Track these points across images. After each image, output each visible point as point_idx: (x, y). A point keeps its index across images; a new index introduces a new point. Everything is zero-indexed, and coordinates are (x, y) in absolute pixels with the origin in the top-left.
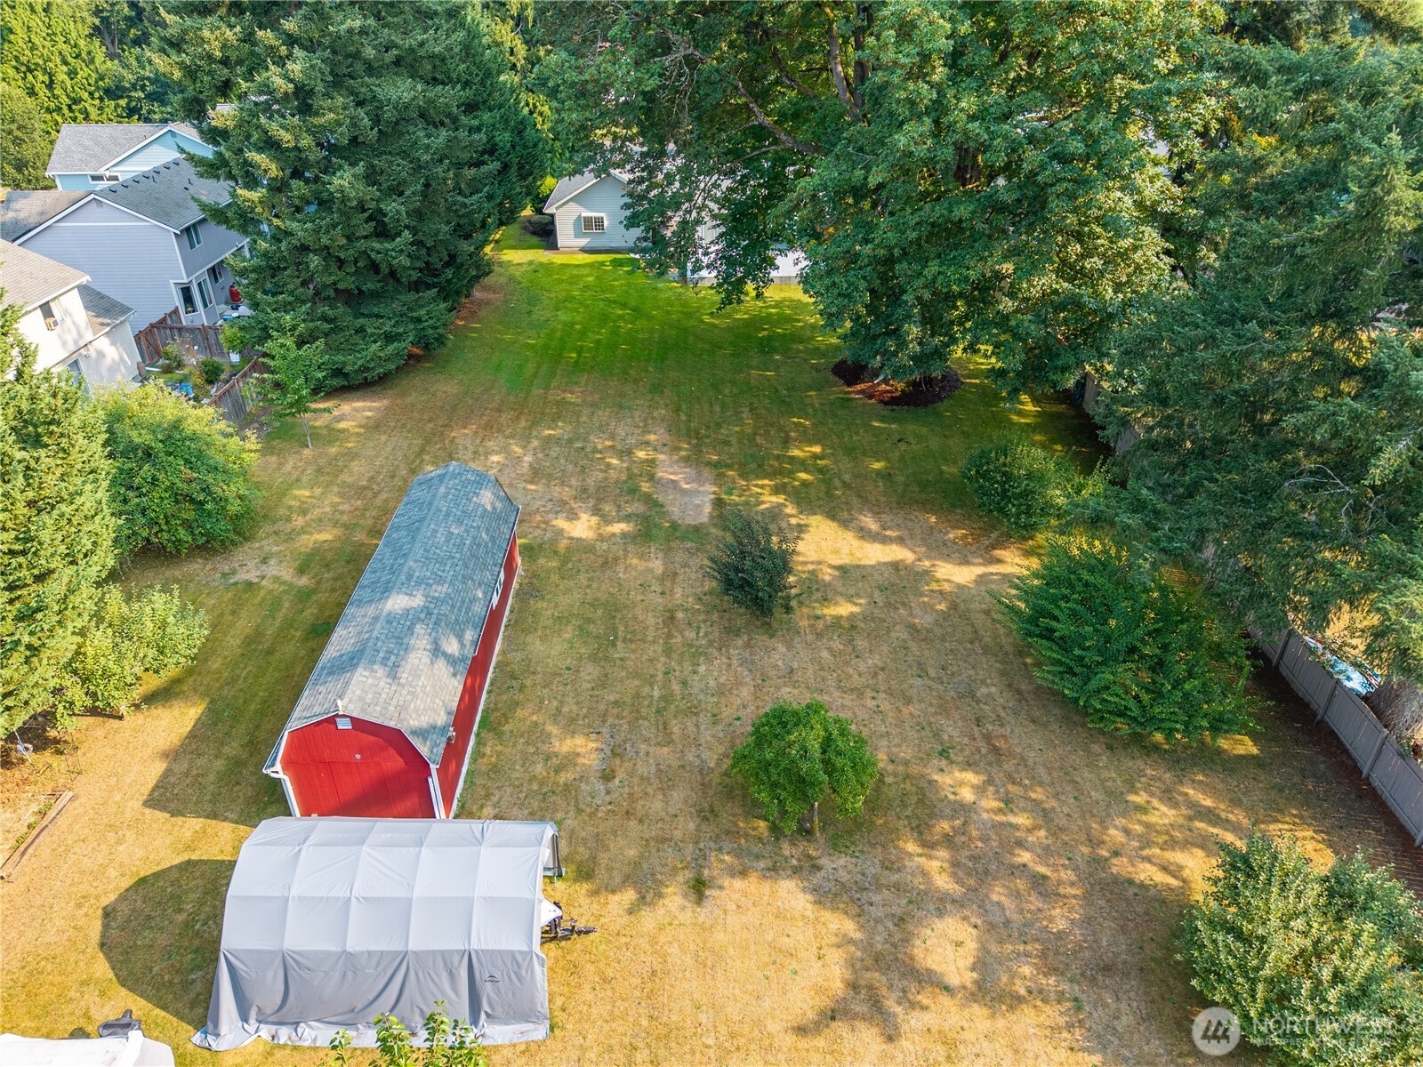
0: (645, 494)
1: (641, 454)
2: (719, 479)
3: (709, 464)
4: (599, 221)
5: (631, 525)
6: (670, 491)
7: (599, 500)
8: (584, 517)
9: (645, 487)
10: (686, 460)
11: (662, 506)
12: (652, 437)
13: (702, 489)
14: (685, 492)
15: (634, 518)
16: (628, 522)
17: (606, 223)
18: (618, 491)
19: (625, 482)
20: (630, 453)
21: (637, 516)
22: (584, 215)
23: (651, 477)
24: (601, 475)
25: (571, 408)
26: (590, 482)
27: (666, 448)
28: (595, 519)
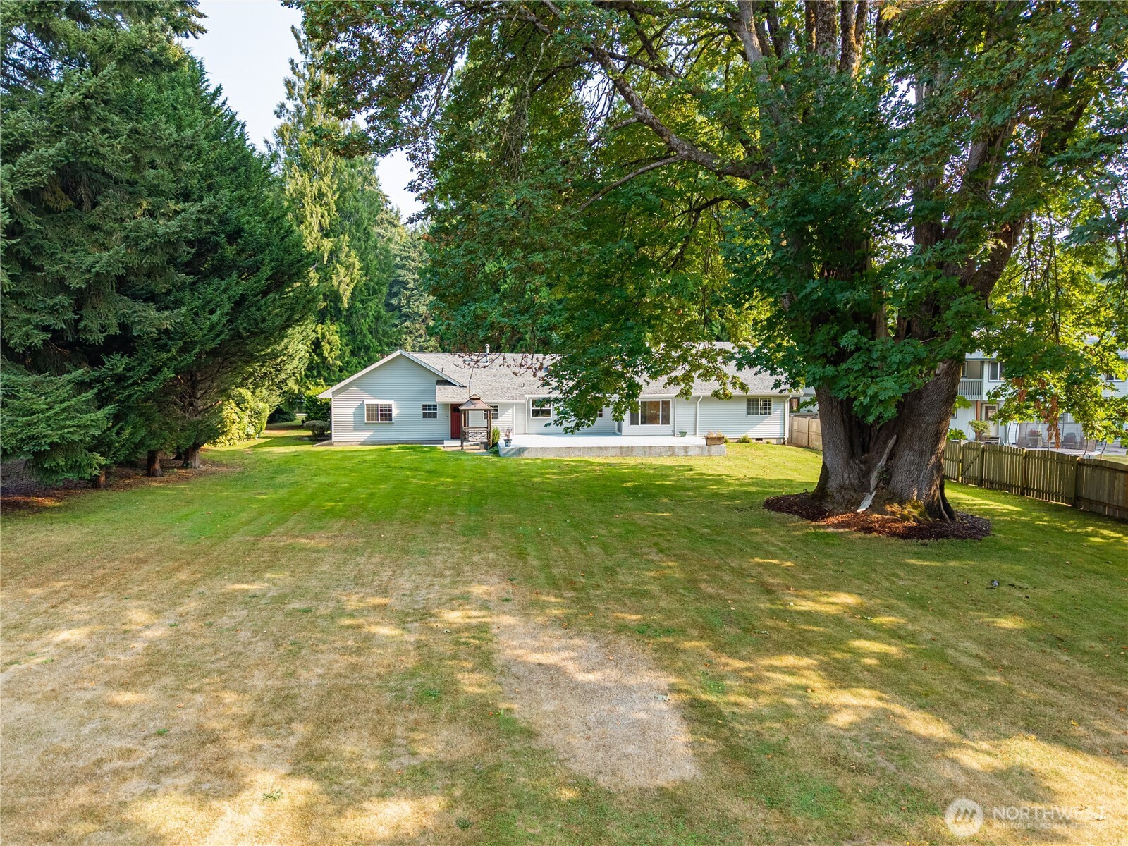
0: (472, 701)
1: (455, 616)
2: (667, 657)
3: (621, 629)
4: (386, 413)
5: (435, 803)
6: (543, 692)
7: (326, 725)
8: (264, 779)
9: (471, 683)
10: (566, 623)
11: (530, 734)
12: (478, 590)
13: (632, 681)
14: (589, 693)
15: (440, 778)
16: (420, 792)
17: (394, 413)
18: (388, 697)
19: (411, 674)
20: (424, 615)
21: (451, 768)
22: (367, 402)
23: (485, 661)
24: (341, 663)
25: (301, 555)
26: (310, 677)
27: (508, 606)
28: (301, 789)
